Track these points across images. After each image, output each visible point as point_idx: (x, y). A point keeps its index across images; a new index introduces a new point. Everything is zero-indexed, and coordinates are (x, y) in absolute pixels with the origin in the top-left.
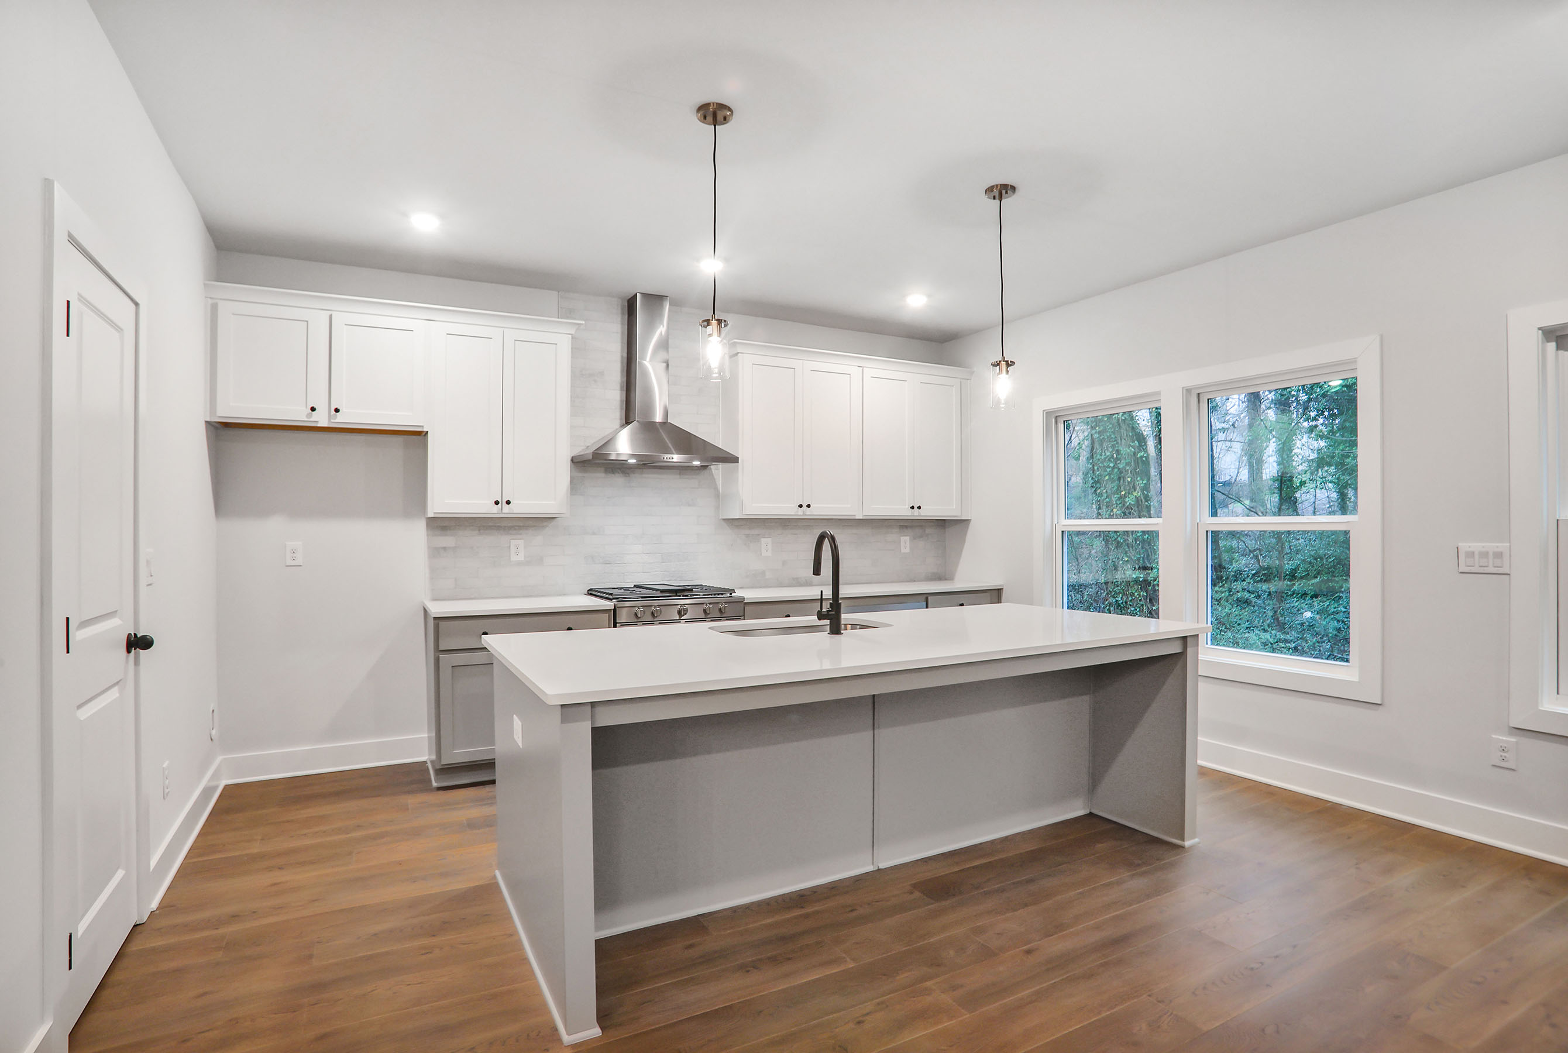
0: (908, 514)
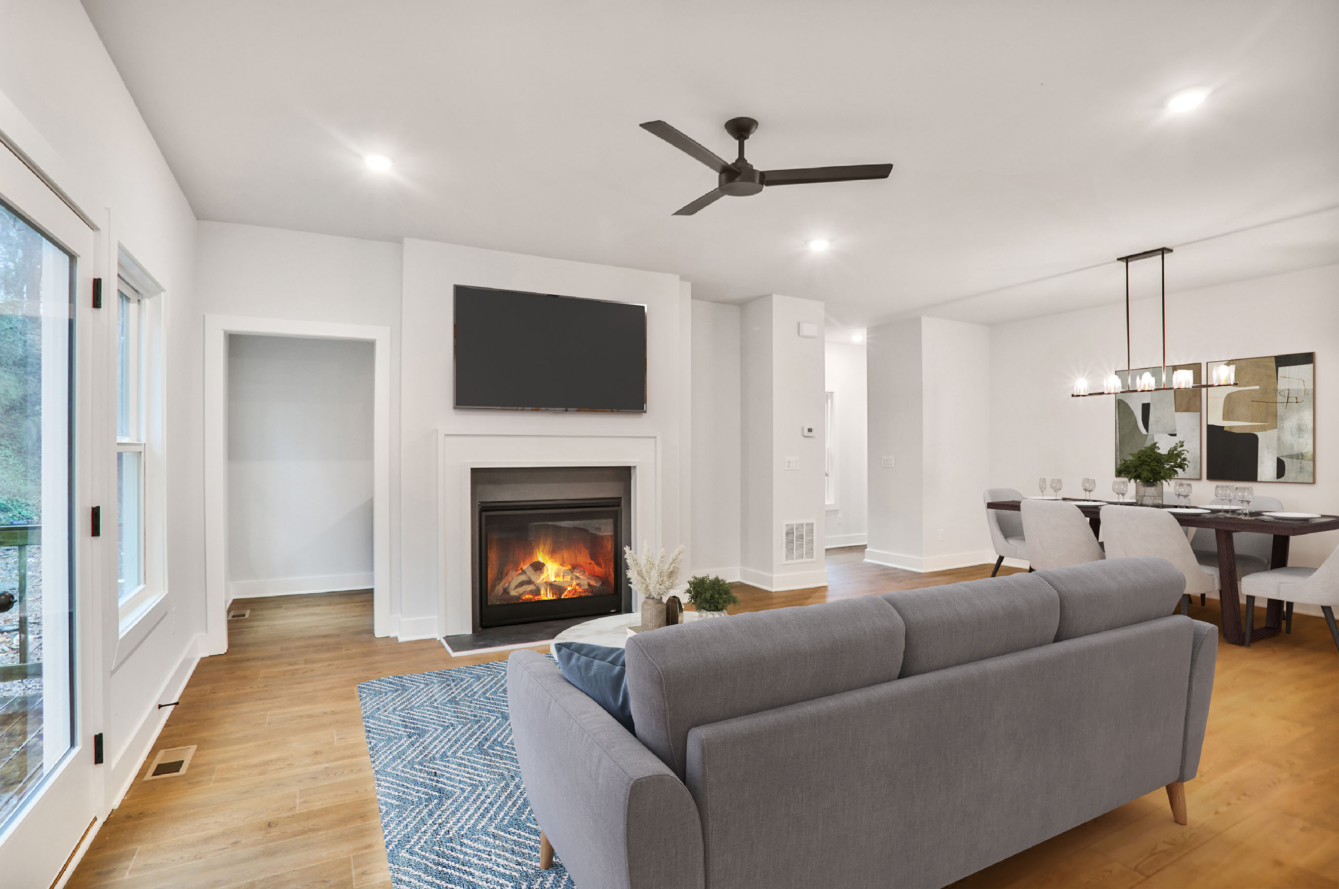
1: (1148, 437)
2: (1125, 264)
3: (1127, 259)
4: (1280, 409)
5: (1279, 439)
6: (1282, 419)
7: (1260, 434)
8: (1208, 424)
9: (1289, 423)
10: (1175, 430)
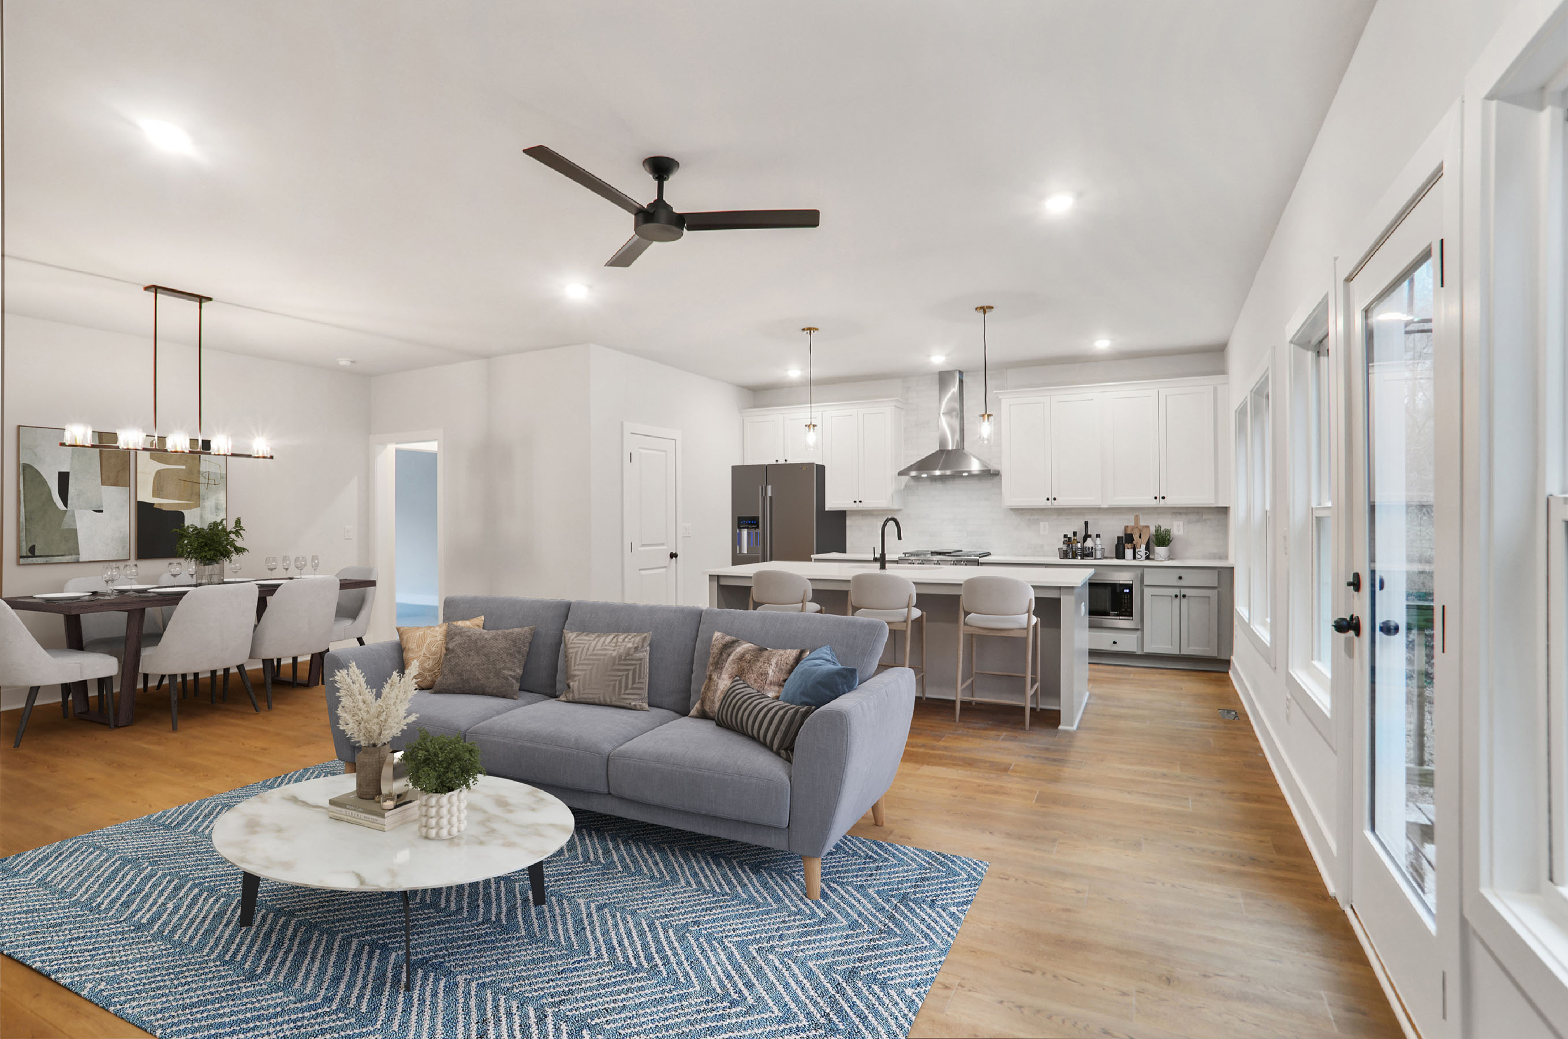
0: (1154, 503)
1: (67, 514)
2: (154, 294)
3: (155, 289)
4: (202, 488)
5: (201, 517)
6: (204, 499)
7: (186, 513)
8: (138, 500)
9: (209, 503)
10: (102, 506)
